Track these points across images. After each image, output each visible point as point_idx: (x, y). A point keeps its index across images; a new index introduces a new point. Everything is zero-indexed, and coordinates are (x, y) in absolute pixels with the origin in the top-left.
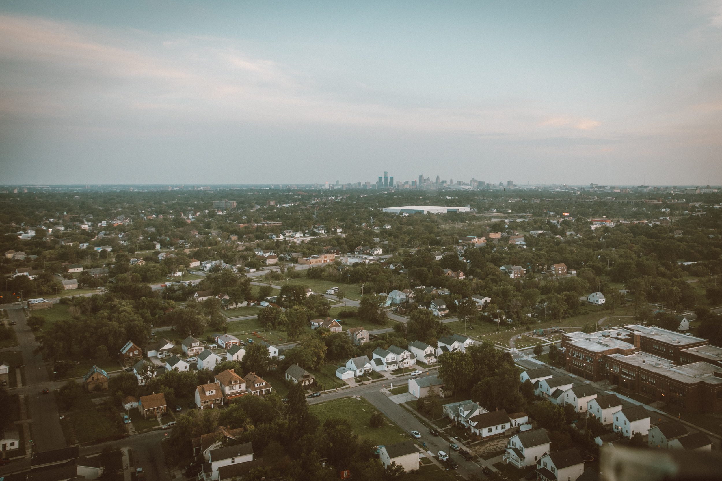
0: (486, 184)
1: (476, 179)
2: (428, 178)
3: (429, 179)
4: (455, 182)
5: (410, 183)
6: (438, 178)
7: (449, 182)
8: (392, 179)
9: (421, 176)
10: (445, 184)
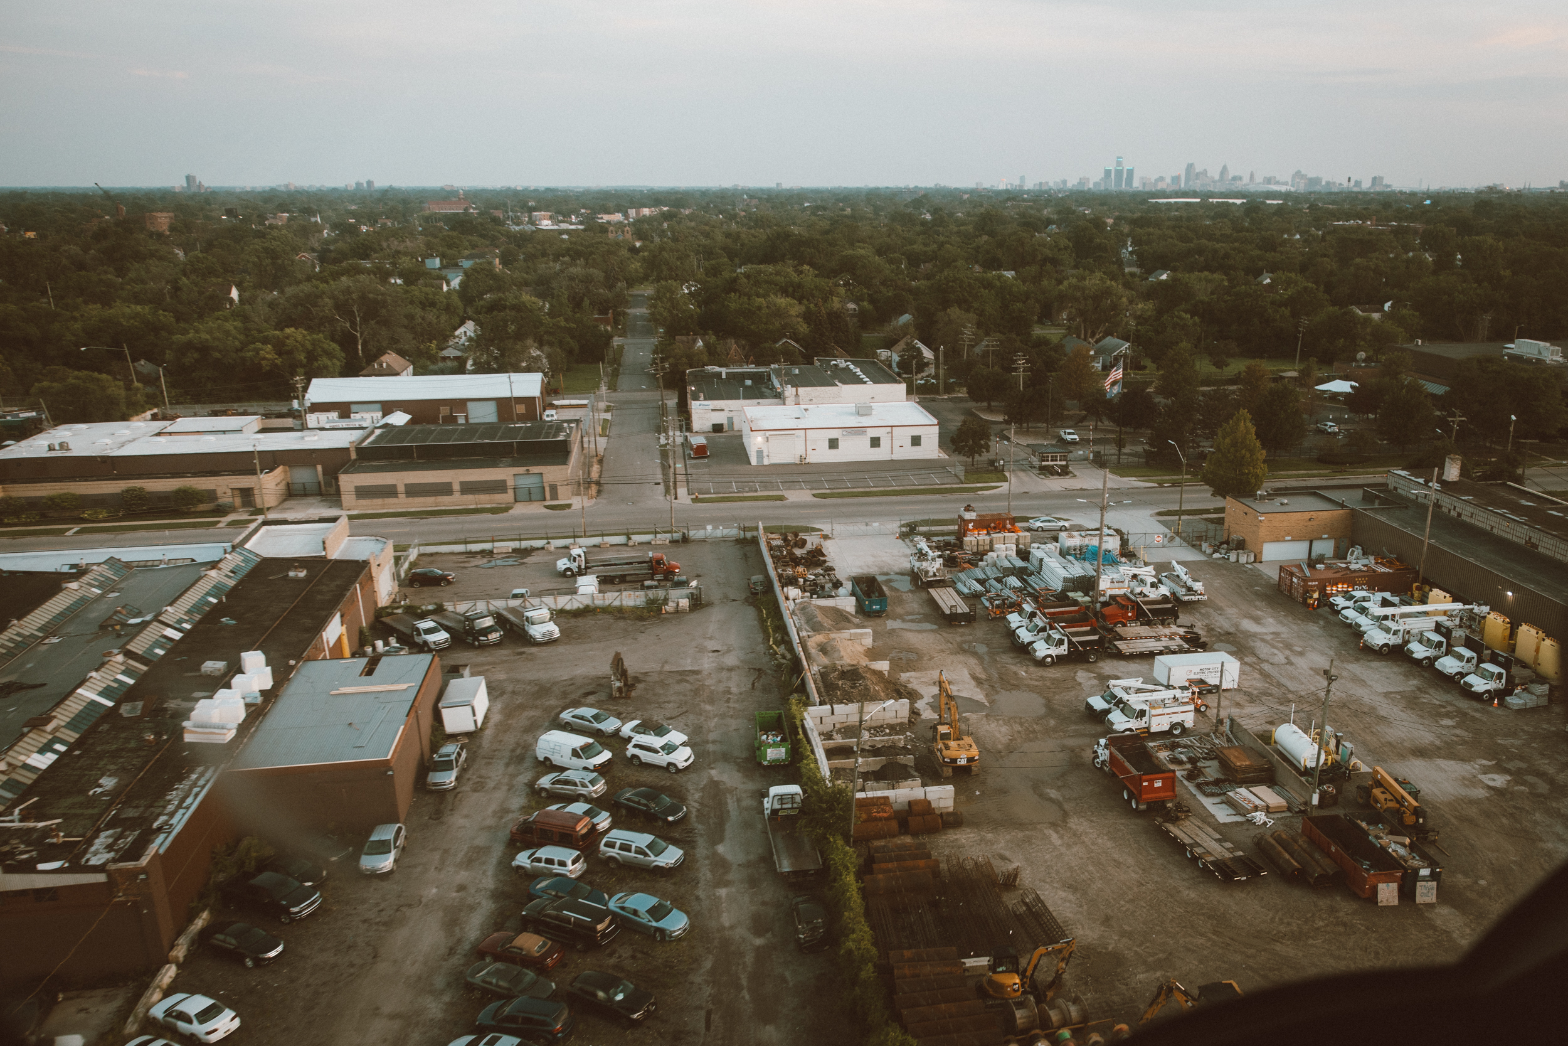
0: (1324, 183)
1: (1303, 172)
2: (1205, 170)
3: (1205, 172)
4: (1259, 179)
5: (1168, 180)
6: (1224, 170)
7: (1246, 180)
8: (1130, 173)
9: (1190, 166)
10: (1238, 183)
